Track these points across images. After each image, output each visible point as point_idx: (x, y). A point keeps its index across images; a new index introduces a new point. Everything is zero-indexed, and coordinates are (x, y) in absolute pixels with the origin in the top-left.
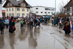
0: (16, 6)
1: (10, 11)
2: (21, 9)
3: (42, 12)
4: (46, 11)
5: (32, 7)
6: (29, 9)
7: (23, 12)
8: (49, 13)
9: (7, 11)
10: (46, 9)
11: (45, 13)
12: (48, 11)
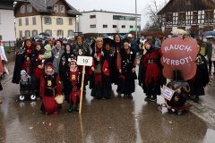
0: (42, 14)
1: (27, 23)
2: (54, 19)
3: (105, 26)
4: (116, 22)
5: (80, 14)
6: (73, 19)
7: (60, 27)
8: (123, 27)
9: (20, 24)
10: (116, 18)
11: (114, 26)
12: (120, 23)
